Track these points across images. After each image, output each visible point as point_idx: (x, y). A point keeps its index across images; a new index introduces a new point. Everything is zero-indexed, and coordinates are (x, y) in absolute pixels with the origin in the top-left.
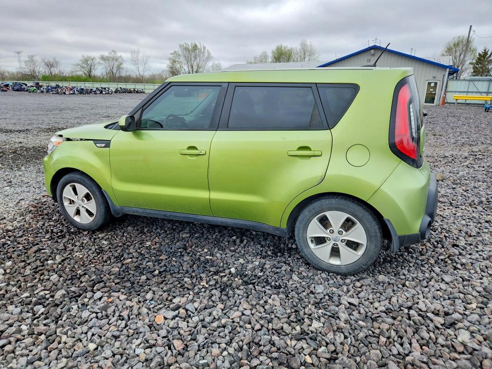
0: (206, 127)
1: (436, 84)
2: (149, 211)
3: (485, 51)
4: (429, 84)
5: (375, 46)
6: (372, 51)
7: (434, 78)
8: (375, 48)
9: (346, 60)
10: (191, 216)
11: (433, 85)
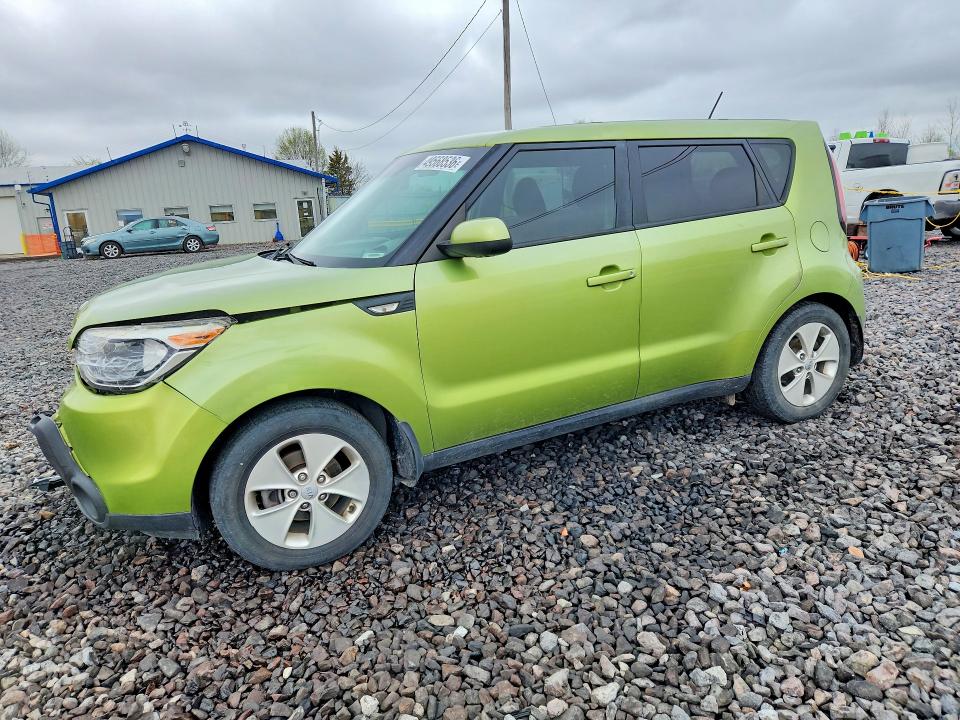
0: (610, 226)
1: (309, 203)
2: (509, 436)
3: (336, 152)
4: (300, 204)
5: (187, 135)
6: (185, 147)
7: (305, 194)
8: (187, 140)
9: (133, 163)
10: (596, 414)
11: (305, 205)
